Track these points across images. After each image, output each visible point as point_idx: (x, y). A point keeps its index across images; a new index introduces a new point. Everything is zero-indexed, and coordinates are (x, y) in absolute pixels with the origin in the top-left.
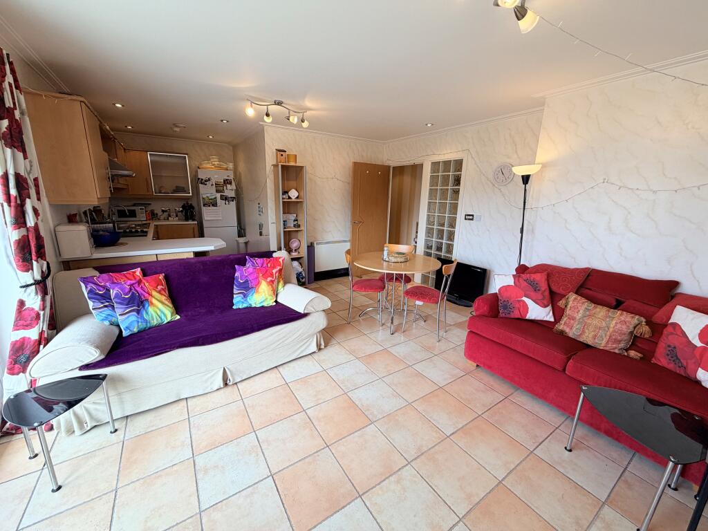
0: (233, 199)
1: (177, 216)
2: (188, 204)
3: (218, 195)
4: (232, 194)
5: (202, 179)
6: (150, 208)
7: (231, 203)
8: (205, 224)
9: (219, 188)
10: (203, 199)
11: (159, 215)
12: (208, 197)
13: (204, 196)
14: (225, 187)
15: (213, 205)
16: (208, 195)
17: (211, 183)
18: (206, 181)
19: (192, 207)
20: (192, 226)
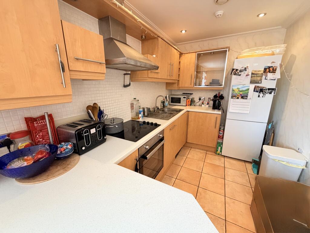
0: (271, 90)
1: (208, 104)
2: (219, 94)
3: (252, 87)
4: (273, 85)
5: (237, 70)
6: (191, 97)
7: (268, 95)
8: (228, 116)
9: (255, 78)
10: (233, 90)
11: (196, 102)
12: (238, 88)
13: (235, 88)
14: (264, 77)
15: (242, 97)
16: (239, 87)
17: (246, 74)
18: (241, 71)
19: (222, 97)
20: (216, 116)
